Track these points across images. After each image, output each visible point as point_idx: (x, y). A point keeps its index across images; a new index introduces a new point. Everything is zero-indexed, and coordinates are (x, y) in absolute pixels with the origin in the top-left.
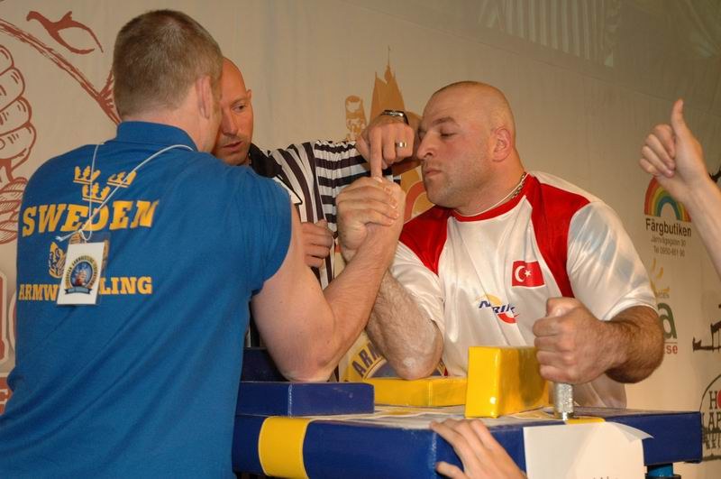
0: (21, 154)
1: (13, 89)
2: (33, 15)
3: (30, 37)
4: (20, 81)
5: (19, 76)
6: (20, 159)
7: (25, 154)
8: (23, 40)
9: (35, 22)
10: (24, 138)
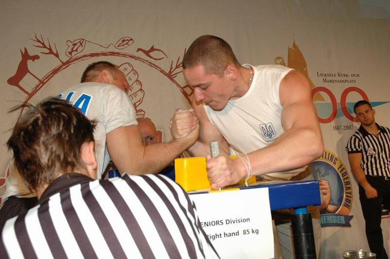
0: (139, 101)
1: (134, 78)
2: (139, 50)
3: (139, 58)
4: (136, 74)
5: (136, 73)
6: (139, 102)
7: (141, 101)
8: (136, 59)
9: (140, 52)
10: (140, 94)
